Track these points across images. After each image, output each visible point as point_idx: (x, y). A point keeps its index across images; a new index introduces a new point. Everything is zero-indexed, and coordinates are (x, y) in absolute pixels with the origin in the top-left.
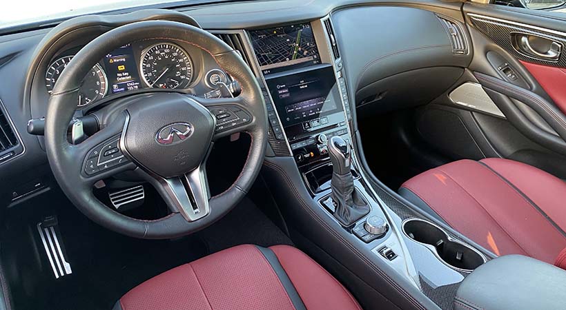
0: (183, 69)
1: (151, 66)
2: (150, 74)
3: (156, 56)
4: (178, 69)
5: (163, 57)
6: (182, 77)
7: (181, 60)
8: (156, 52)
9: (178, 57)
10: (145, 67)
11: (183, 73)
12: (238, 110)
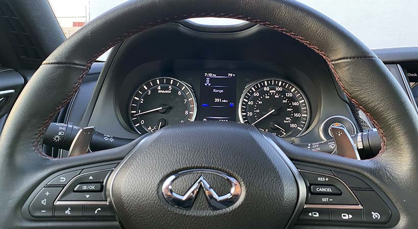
0: (296, 115)
1: (254, 104)
2: (250, 114)
3: (263, 93)
4: (289, 114)
5: (272, 96)
6: (293, 126)
7: (295, 104)
8: (265, 89)
9: (292, 99)
10: (245, 104)
11: (296, 120)
12: (364, 186)
